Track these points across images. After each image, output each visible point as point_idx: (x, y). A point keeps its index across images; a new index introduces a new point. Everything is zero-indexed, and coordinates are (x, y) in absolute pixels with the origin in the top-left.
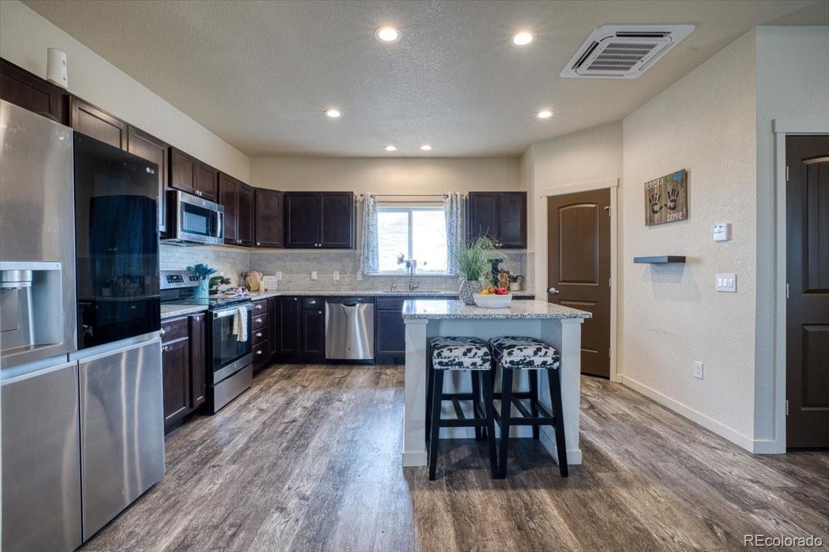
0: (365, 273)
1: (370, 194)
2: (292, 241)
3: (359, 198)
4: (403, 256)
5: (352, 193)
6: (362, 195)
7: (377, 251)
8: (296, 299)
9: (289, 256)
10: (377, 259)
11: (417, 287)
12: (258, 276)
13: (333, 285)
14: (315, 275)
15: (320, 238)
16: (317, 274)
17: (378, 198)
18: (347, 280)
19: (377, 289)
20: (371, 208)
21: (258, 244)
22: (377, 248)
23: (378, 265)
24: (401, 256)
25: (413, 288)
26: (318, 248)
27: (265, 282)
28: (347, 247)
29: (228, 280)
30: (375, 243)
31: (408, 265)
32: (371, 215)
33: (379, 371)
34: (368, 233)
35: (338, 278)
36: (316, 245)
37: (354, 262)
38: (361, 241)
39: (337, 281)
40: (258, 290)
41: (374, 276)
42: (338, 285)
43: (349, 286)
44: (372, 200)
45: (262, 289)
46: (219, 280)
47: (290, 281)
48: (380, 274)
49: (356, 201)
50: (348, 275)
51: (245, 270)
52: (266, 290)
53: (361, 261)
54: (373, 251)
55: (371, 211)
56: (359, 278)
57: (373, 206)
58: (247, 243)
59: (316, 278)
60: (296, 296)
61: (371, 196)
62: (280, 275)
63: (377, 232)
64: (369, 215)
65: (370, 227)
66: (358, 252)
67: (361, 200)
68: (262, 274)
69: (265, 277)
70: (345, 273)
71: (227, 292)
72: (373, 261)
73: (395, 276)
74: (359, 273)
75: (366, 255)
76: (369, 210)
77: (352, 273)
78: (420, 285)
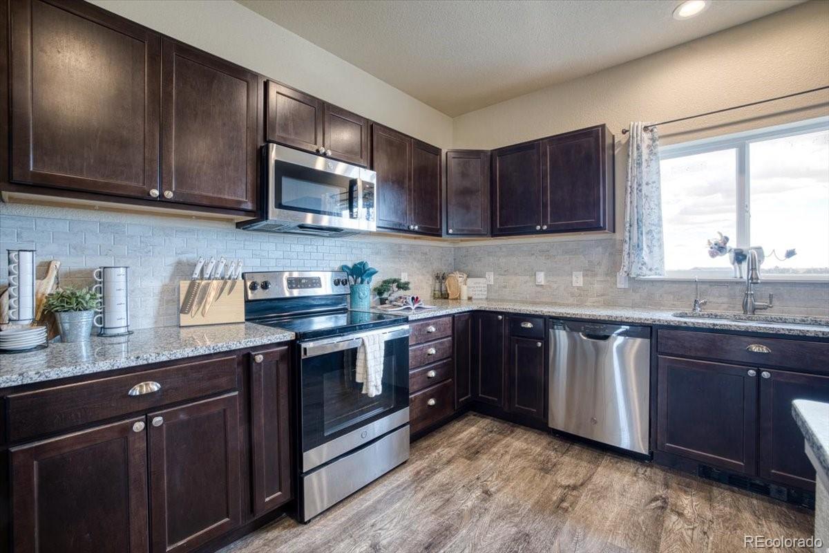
0: (633, 275)
1: (641, 124)
2: (501, 225)
3: (620, 138)
4: (727, 239)
5: (603, 126)
6: (624, 132)
7: (660, 232)
8: (500, 317)
9: (504, 249)
10: (661, 246)
11: (765, 308)
12: (459, 278)
13: (573, 295)
14: (541, 278)
15: (545, 217)
16: (546, 276)
17: (659, 131)
18: (597, 287)
19: (658, 306)
20: (645, 151)
21: (451, 231)
22: (660, 225)
23: (662, 259)
24: (719, 238)
25: (754, 310)
26: (542, 232)
27: (469, 287)
28: (595, 227)
29: (407, 283)
30: (654, 217)
31: (740, 257)
32: (644, 164)
33: (661, 492)
34: (640, 198)
35: (580, 283)
36: (538, 228)
37: (611, 254)
38: (625, 213)
39: (578, 288)
40: (458, 299)
41: (653, 282)
42: (581, 296)
43: (600, 299)
44: (646, 136)
45: (464, 297)
46: (395, 284)
47: (505, 287)
48: (666, 276)
49: (613, 145)
50: (599, 278)
51: (444, 269)
52: (470, 299)
53: (625, 254)
54: (649, 232)
55: (645, 156)
56: (622, 283)
57: (649, 146)
58: (431, 229)
59: (543, 283)
60: (501, 313)
61: (646, 128)
62: (491, 278)
63: (659, 195)
64: (639, 164)
65: (644, 188)
66: (618, 236)
67: (624, 142)
68: (465, 276)
69: (469, 280)
70: (595, 275)
71: (395, 303)
72: (651, 252)
73: (703, 282)
74: (621, 275)
75: (635, 240)
76: (640, 156)
77: (607, 275)
78: (776, 302)
